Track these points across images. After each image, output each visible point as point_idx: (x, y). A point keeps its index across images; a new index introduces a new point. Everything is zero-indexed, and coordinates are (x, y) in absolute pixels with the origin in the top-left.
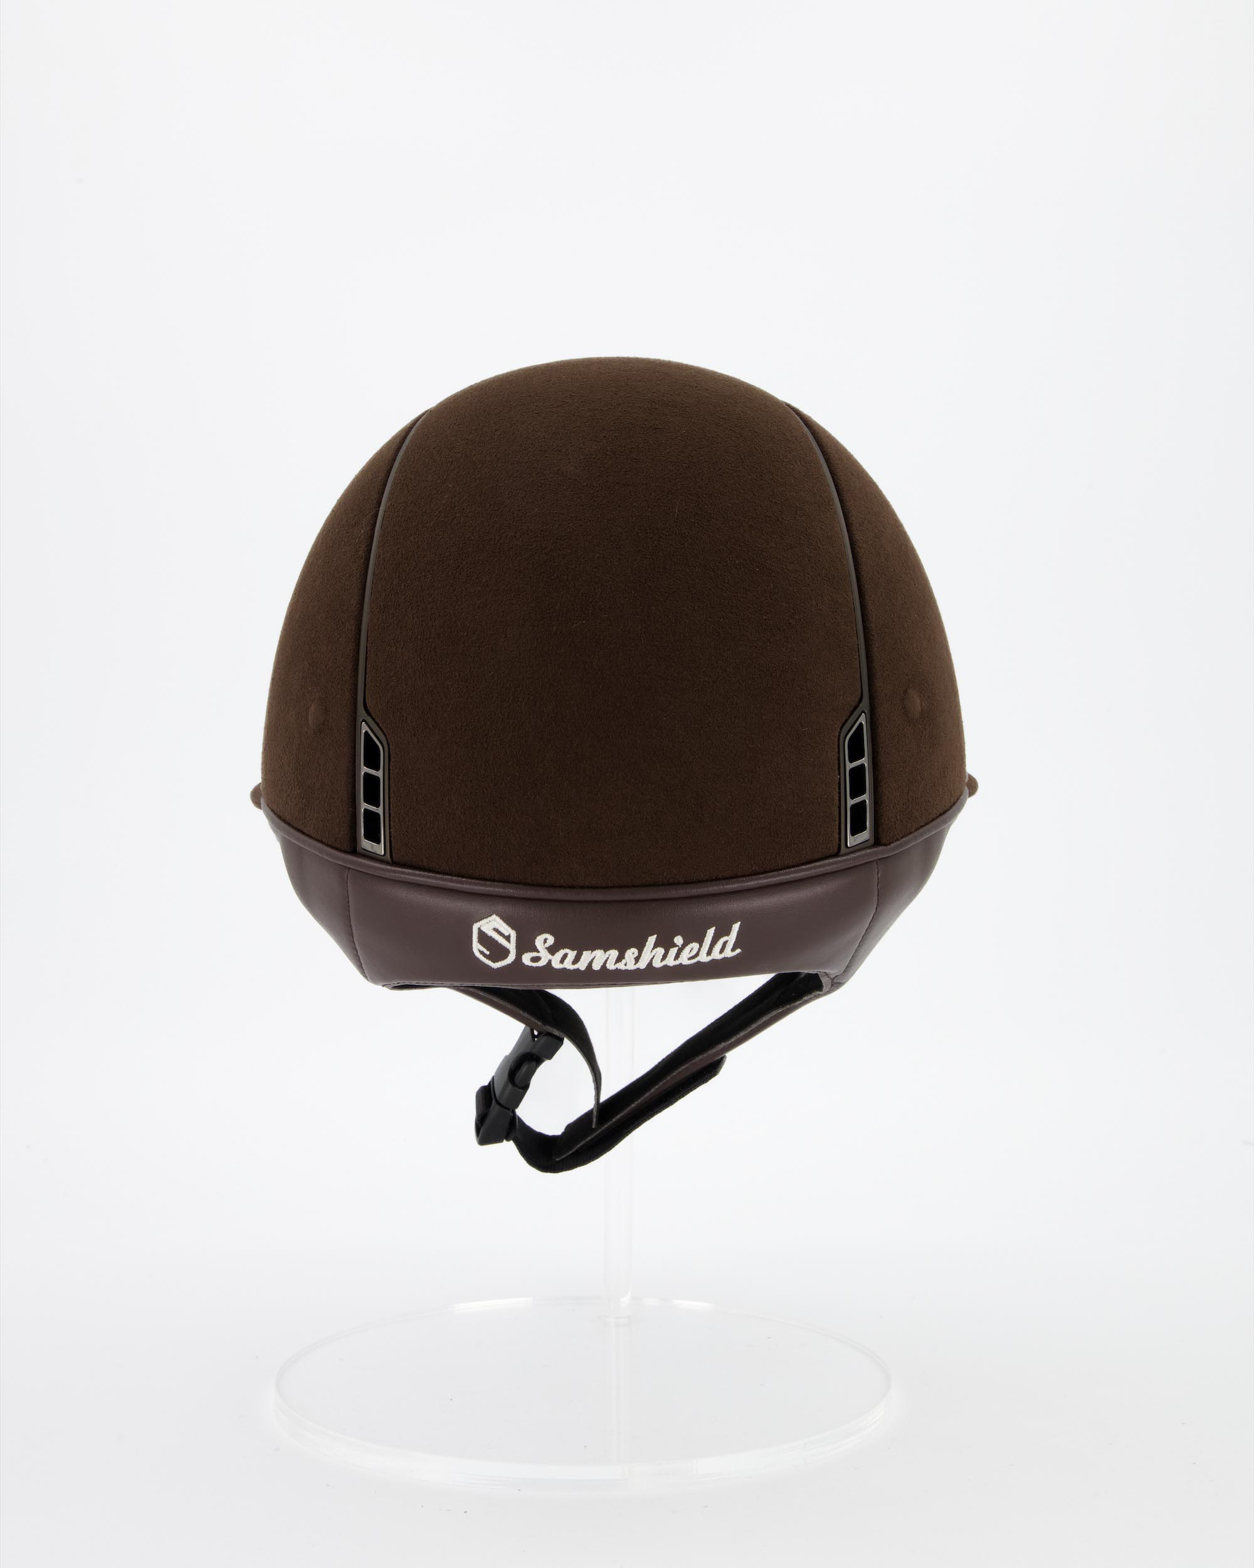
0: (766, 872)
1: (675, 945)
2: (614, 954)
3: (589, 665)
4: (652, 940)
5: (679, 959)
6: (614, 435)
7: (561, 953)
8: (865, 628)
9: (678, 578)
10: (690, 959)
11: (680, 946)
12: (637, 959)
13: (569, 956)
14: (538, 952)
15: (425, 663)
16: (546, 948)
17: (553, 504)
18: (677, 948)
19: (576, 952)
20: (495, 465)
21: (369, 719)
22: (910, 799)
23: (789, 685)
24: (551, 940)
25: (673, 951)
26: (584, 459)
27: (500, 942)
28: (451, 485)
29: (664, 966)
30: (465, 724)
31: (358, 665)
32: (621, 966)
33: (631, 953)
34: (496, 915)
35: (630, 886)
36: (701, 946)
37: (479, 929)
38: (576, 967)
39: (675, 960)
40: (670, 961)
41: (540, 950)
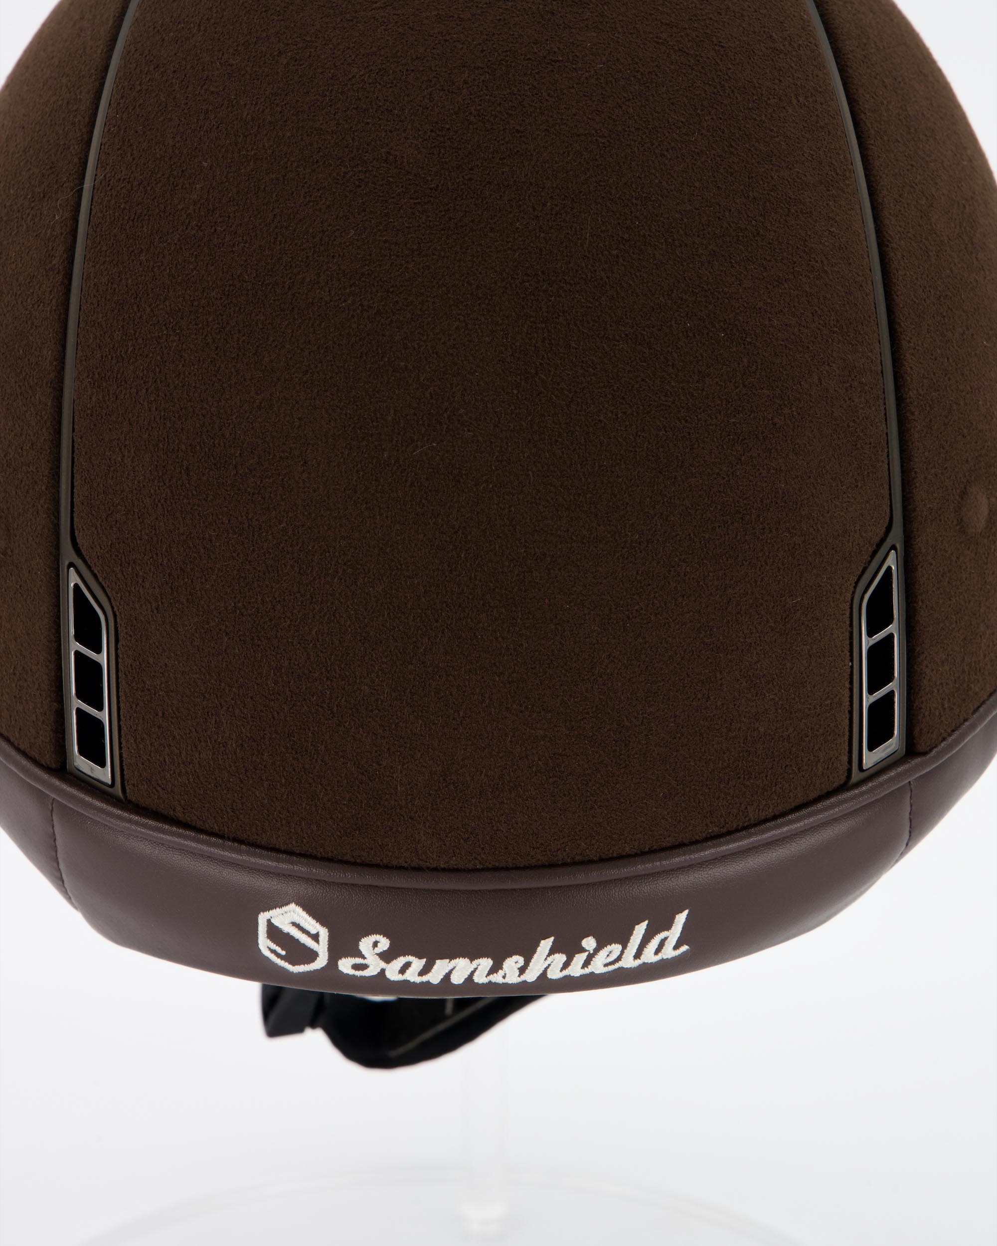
0: (729, 833)
1: (583, 950)
2: (486, 963)
3: (442, 520)
4: (546, 944)
5: (590, 967)
6: (483, 78)
7: (401, 961)
8: (900, 400)
9: (590, 363)
10: (606, 965)
11: (592, 952)
12: (522, 970)
13: (413, 965)
14: (364, 957)
15: (172, 492)
16: (377, 954)
17: (380, 223)
18: (587, 953)
19: (425, 960)
20: (280, 134)
21: (79, 562)
22: (966, 669)
23: (771, 531)
24: (384, 943)
25: (580, 958)
26: (432, 131)
27: (302, 942)
28: (205, 164)
29: (566, 977)
30: (240, 604)
31: (59, 467)
32: (497, 978)
33: (512, 964)
34: (297, 904)
35: (512, 869)
36: (624, 947)
37: (269, 921)
38: (425, 979)
39: (583, 967)
40: (576, 969)
41: (366, 956)
